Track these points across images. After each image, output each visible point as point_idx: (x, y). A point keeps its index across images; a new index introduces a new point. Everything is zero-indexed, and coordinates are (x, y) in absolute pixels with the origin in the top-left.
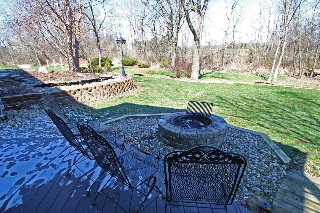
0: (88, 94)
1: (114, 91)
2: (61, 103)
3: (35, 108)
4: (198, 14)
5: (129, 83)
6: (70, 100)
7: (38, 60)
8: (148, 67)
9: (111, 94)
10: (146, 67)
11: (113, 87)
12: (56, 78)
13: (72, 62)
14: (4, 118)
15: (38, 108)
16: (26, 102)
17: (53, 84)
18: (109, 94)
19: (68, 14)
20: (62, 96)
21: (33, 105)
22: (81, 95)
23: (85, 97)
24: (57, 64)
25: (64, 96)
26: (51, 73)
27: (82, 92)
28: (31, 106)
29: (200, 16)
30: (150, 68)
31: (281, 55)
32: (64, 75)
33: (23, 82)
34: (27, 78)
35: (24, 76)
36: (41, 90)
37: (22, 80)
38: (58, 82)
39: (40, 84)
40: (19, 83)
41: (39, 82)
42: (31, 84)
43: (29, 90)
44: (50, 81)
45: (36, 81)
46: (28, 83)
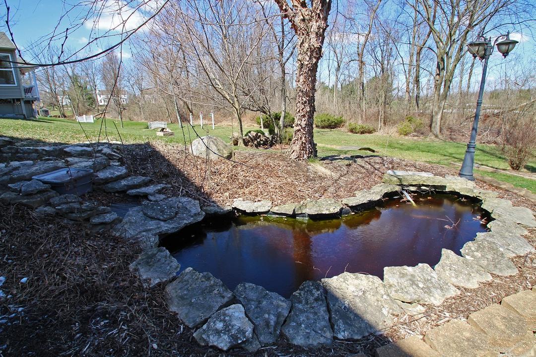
7: (178, 114)
8: (370, 132)
10: (366, 132)
24: (206, 122)
26: (228, 158)
30: (375, 134)
33: (135, 209)
34: (153, 183)
35: (144, 175)
36: (218, 332)
37: (134, 191)
38: (262, 206)
39: (200, 219)
40: (109, 217)
41: (194, 207)
42: (162, 223)
43: (153, 290)
44: (232, 196)
45: (184, 199)
46: (152, 218)
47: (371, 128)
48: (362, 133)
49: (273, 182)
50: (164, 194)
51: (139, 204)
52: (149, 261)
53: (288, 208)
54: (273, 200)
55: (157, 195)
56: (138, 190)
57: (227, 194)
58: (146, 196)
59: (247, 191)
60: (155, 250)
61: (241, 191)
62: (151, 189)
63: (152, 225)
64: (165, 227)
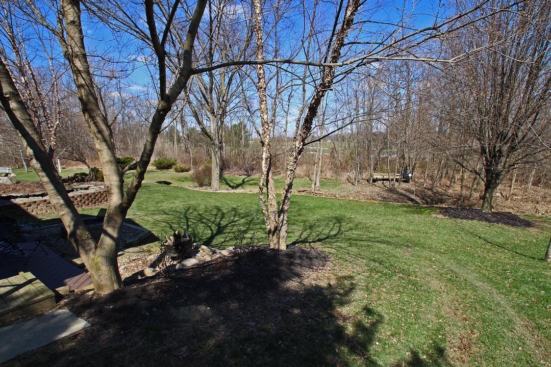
0: (45, 207)
7: (23, 161)
8: (187, 171)
10: (185, 171)
12: (20, 190)
17: (13, 196)
22: (37, 208)
23: (42, 210)
26: (15, 184)
27: (38, 205)
30: (190, 172)
32: (29, 186)
47: (187, 168)
48: (182, 172)
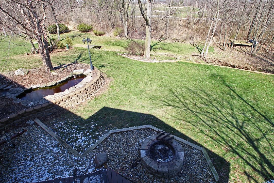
0: (70, 101)
1: (90, 93)
2: (49, 114)
3: (31, 124)
4: (149, 2)
5: (100, 81)
6: (57, 110)
8: (103, 35)
9: (88, 96)
11: (89, 90)
13: (46, 64)
14: (13, 146)
15: (33, 124)
16: (21, 119)
17: (34, 88)
18: (86, 97)
19: (37, 25)
20: (49, 108)
21: (28, 121)
23: (68, 104)
25: (51, 108)
26: (27, 74)
27: (65, 101)
28: (27, 123)
29: (151, 4)
30: (105, 35)
31: (212, 34)
33: (8, 92)
34: (9, 86)
35: (5, 84)
36: (29, 105)
37: (5, 89)
38: (38, 86)
39: (23, 92)
40: (4, 95)
41: (22, 89)
42: (15, 94)
43: (18, 104)
44: (30, 85)
45: (19, 88)
46: (13, 94)
47: (103, 33)
48: (100, 35)
49: (41, 79)
50: (13, 88)
51: (8, 91)
52: (16, 100)
53: (44, 86)
54: (40, 84)
55: (11, 88)
56: (6, 88)
57: (29, 84)
58: (8, 89)
59: (34, 82)
60: (16, 99)
61: (32, 83)
62: (9, 87)
63: (13, 95)
64: (16, 95)
